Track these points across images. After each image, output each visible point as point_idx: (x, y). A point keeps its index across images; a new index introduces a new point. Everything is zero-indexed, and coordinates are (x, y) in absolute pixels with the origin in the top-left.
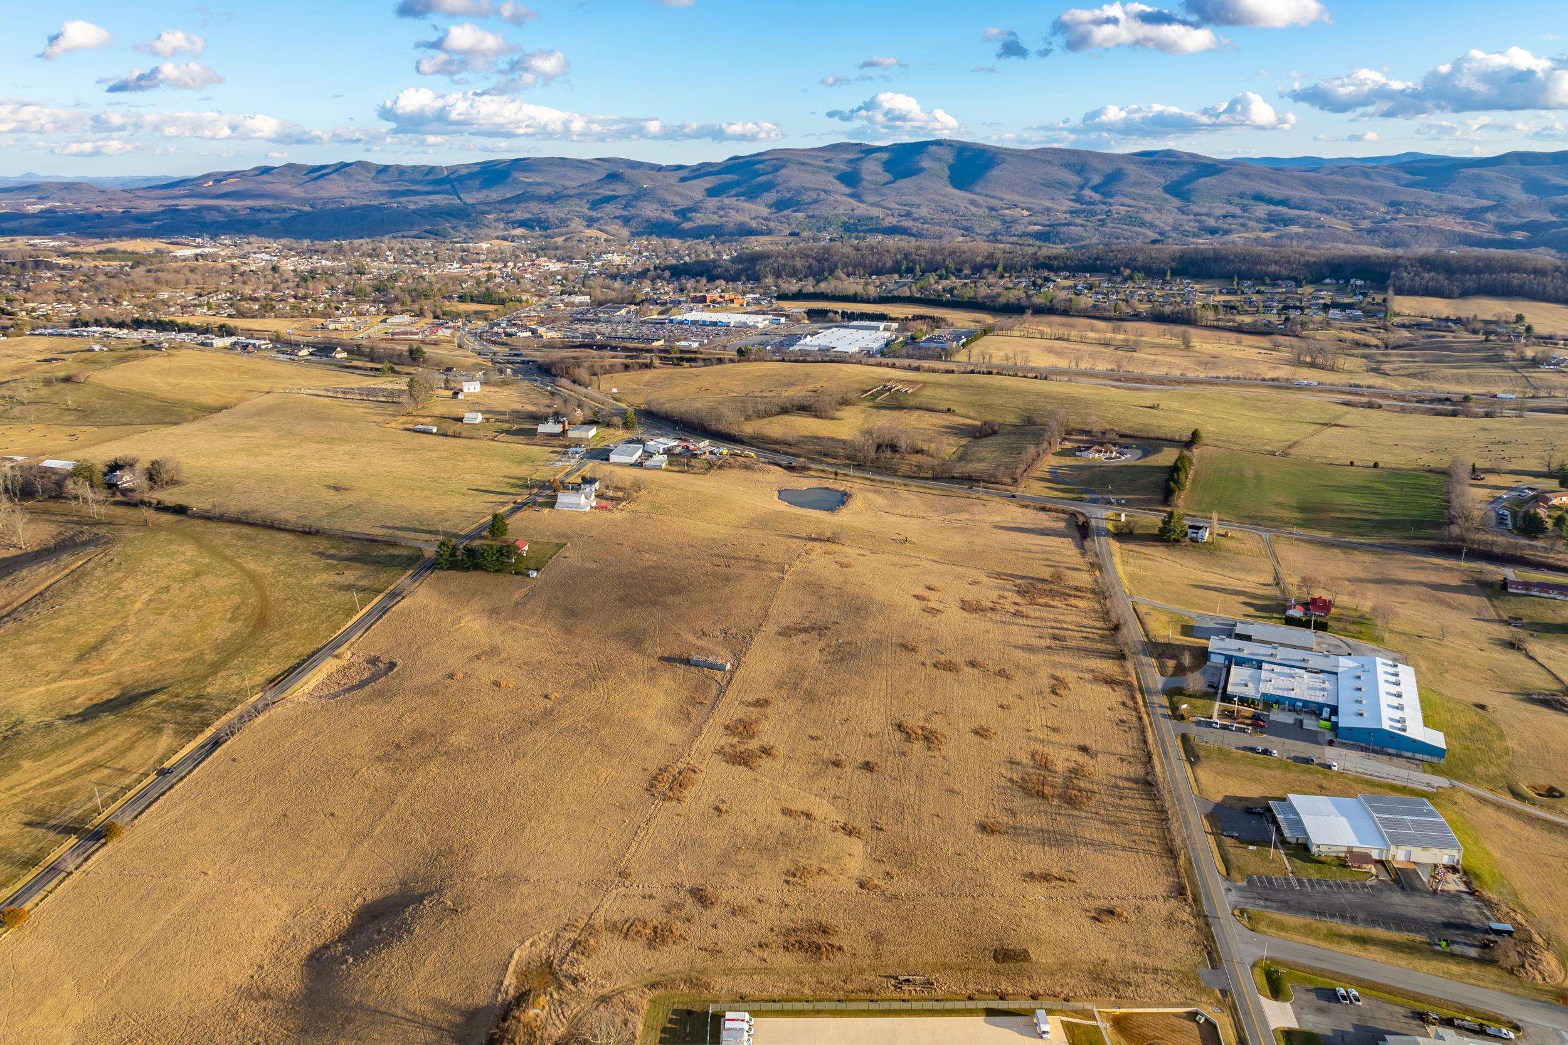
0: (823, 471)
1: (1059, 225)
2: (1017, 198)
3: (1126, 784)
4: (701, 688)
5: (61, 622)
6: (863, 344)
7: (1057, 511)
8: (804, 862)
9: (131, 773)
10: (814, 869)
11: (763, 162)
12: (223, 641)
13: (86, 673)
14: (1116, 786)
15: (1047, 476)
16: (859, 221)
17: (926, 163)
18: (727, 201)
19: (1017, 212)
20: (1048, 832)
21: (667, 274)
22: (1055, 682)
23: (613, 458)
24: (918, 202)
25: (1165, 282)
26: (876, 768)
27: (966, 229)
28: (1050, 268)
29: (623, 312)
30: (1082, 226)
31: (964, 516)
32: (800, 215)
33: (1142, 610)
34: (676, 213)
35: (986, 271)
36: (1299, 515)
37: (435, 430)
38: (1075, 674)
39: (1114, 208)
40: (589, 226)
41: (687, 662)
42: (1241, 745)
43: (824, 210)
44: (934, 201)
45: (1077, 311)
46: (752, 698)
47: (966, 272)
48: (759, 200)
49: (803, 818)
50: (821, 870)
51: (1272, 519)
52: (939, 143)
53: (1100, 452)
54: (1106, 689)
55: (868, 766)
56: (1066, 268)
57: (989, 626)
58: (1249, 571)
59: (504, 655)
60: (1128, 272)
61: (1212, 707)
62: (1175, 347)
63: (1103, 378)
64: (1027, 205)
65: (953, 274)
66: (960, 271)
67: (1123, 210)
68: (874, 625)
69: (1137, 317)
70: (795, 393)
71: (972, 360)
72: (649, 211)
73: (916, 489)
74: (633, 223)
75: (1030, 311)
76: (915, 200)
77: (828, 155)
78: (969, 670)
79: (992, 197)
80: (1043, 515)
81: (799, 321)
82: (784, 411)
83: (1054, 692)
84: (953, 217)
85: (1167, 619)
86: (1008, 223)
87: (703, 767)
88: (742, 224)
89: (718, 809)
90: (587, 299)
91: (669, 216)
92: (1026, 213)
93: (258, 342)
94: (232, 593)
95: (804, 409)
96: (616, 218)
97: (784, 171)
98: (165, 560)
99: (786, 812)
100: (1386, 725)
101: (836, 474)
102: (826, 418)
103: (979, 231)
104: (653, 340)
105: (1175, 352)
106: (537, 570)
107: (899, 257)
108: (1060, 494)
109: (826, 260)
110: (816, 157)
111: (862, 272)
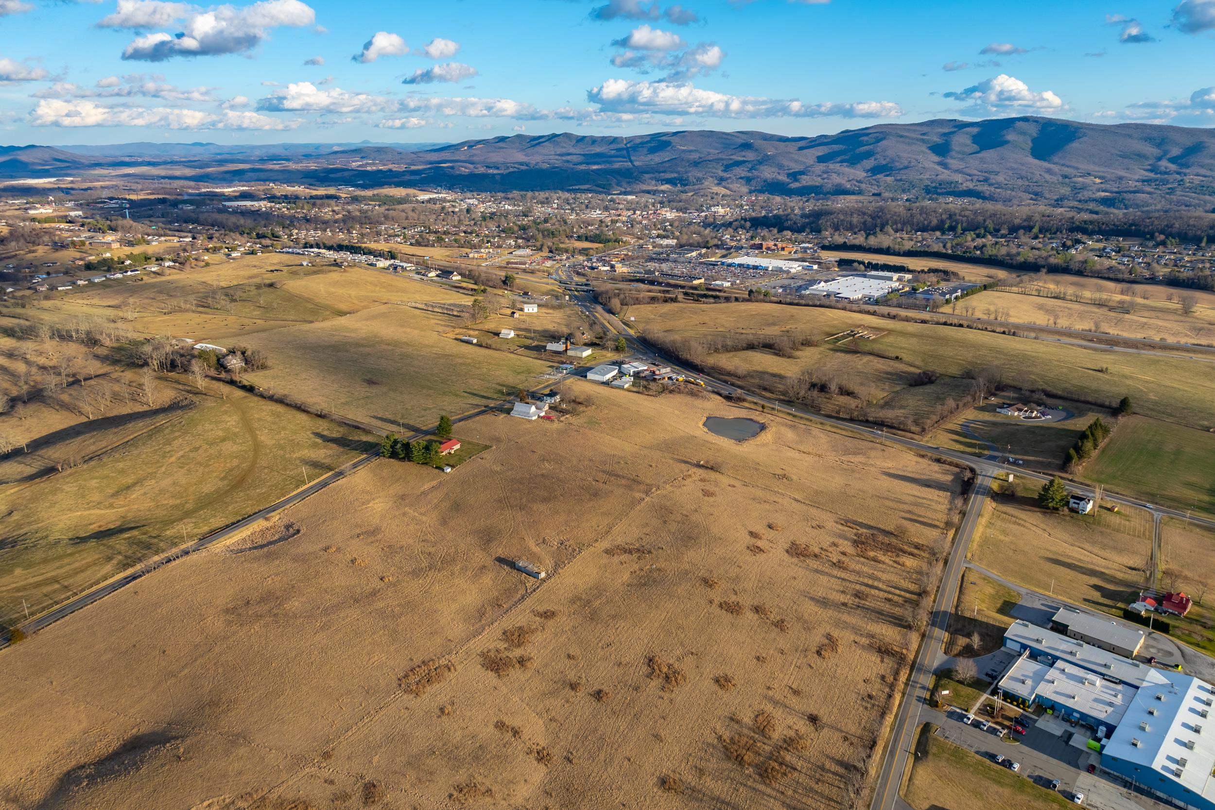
0: (756, 403)
1: (1126, 192)
2: (1091, 168)
3: (834, 768)
4: (509, 592)
5: (121, 465)
6: (866, 292)
7: (950, 464)
8: (479, 779)
9: (70, 590)
10: (483, 789)
11: (867, 135)
12: (206, 494)
13: (111, 506)
14: (822, 768)
15: (958, 429)
16: (940, 184)
17: (1011, 137)
18: (831, 166)
19: (1088, 180)
20: (723, 802)
21: (748, 224)
22: (827, 641)
23: (590, 376)
24: (998, 170)
25: (1199, 248)
26: (604, 699)
27: (1036, 194)
28: (1084, 231)
29: (694, 254)
30: (1149, 193)
31: (860, 458)
32: (889, 179)
33: (971, 577)
34: (789, 175)
35: (1021, 232)
36: (1206, 498)
37: (475, 341)
38: (852, 637)
39: (1187, 179)
40: (718, 184)
41: (512, 565)
42: (983, 750)
43: (912, 175)
44: (1012, 169)
45: (1091, 272)
46: (541, 609)
47: (1003, 232)
48: (858, 166)
49: (510, 734)
50: (489, 791)
51: (1173, 499)
52: (1025, 119)
53: (1020, 410)
54: (875, 658)
55: (598, 695)
56: (1100, 232)
57: (801, 572)
58: (1120, 551)
59: (379, 537)
60: (1162, 237)
61: (976, 699)
62: (1174, 312)
63: (1076, 337)
64: (1100, 174)
65: (990, 233)
66: (998, 231)
67: (1197, 180)
68: (693, 556)
69: (1152, 280)
70: (771, 332)
71: (956, 312)
72: (768, 173)
73: (829, 428)
74: (753, 183)
75: (1044, 270)
76: (995, 167)
77: (925, 129)
78: (750, 616)
79: (1068, 167)
80: (936, 467)
81: (828, 269)
82: (751, 347)
83: (819, 653)
84: (1027, 183)
85: (992, 591)
86: (1077, 189)
87: (459, 667)
88: (839, 185)
89: (442, 710)
90: (673, 242)
91: (783, 178)
92: (1098, 181)
93: (405, 265)
94: (236, 457)
95: (768, 347)
96: (741, 178)
97: (884, 143)
98: (211, 427)
99: (500, 726)
100: (1158, 764)
101: (763, 407)
102: (783, 356)
103: (1048, 196)
104: (695, 278)
105: (1171, 317)
106: (453, 467)
107: (944, 217)
108: (962, 448)
109: (879, 218)
110: (915, 131)
111: (909, 229)
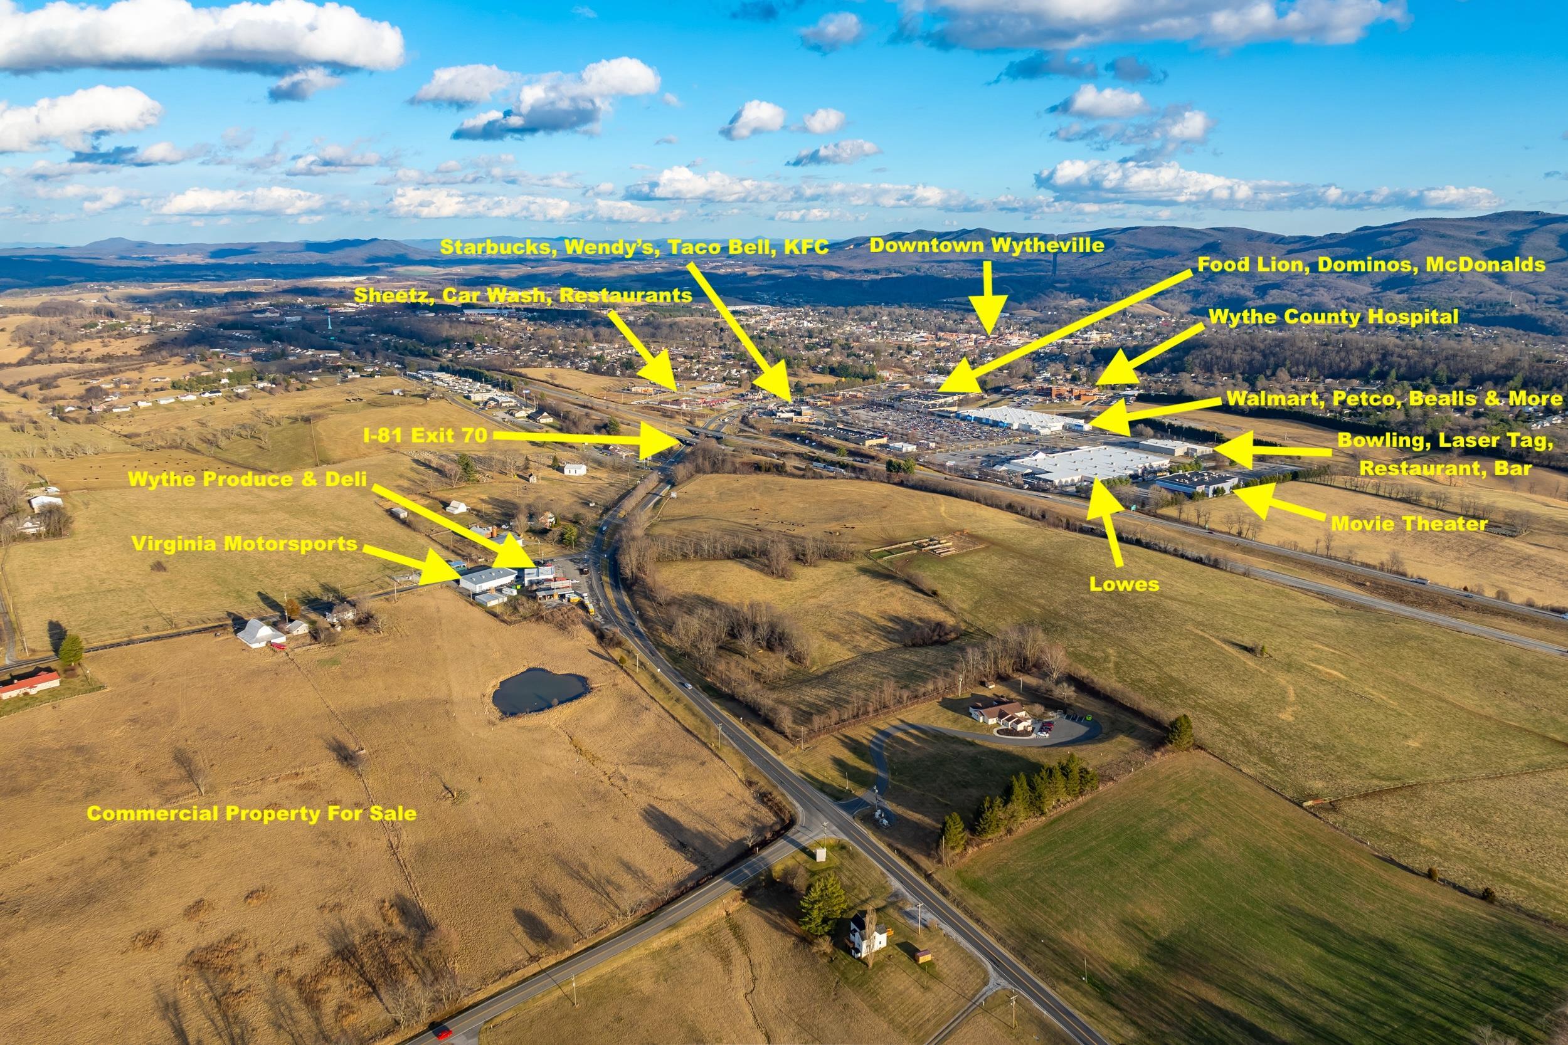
0: (629, 652)
6: (1092, 473)
11: (1390, 233)
15: (870, 739)
23: (463, 582)
29: (951, 399)
31: (649, 774)
37: (403, 516)
77: (1485, 226)
82: (741, 555)
93: (504, 399)
96: (1188, 292)
97: (1414, 244)
102: (772, 574)
107: (1373, 357)
109: (1274, 355)
110: (1468, 228)
111: (1315, 374)
